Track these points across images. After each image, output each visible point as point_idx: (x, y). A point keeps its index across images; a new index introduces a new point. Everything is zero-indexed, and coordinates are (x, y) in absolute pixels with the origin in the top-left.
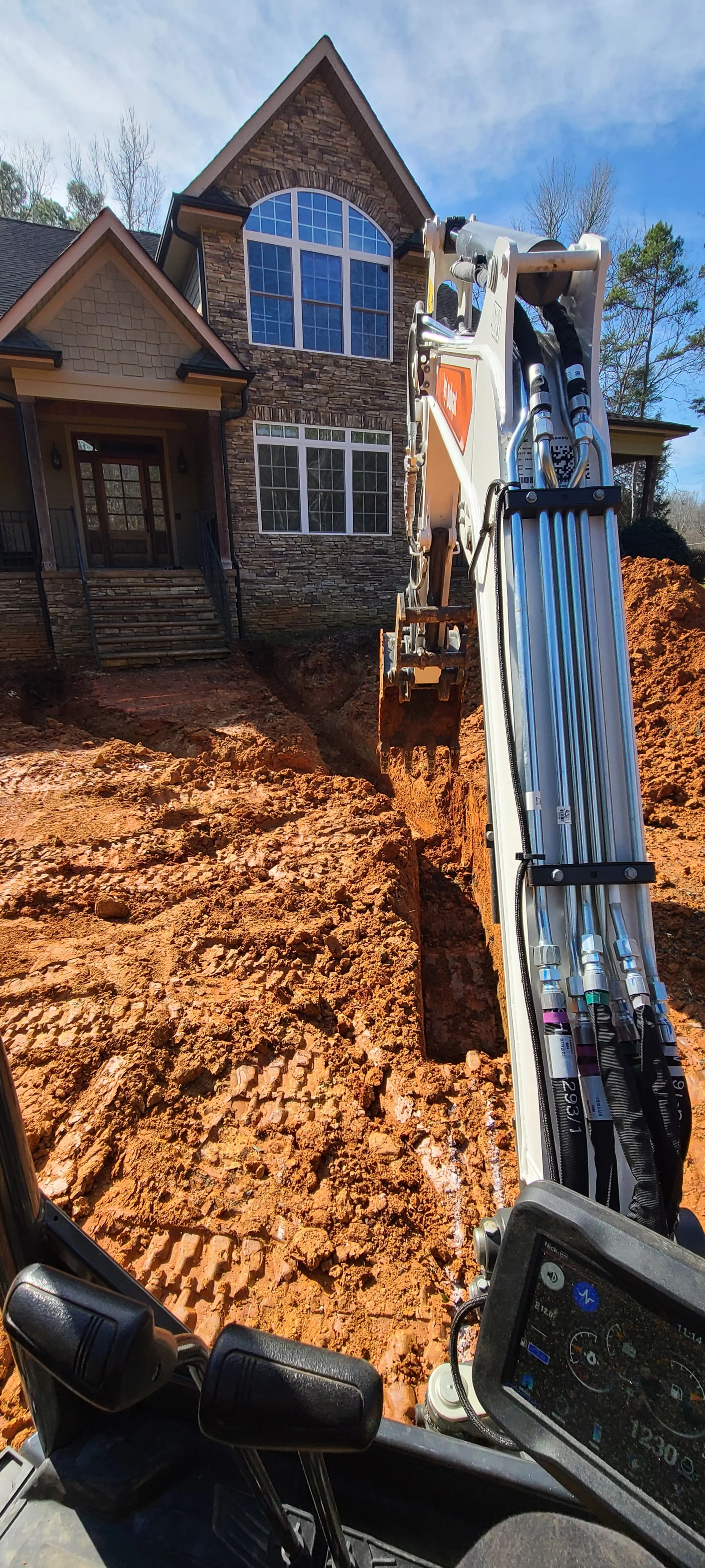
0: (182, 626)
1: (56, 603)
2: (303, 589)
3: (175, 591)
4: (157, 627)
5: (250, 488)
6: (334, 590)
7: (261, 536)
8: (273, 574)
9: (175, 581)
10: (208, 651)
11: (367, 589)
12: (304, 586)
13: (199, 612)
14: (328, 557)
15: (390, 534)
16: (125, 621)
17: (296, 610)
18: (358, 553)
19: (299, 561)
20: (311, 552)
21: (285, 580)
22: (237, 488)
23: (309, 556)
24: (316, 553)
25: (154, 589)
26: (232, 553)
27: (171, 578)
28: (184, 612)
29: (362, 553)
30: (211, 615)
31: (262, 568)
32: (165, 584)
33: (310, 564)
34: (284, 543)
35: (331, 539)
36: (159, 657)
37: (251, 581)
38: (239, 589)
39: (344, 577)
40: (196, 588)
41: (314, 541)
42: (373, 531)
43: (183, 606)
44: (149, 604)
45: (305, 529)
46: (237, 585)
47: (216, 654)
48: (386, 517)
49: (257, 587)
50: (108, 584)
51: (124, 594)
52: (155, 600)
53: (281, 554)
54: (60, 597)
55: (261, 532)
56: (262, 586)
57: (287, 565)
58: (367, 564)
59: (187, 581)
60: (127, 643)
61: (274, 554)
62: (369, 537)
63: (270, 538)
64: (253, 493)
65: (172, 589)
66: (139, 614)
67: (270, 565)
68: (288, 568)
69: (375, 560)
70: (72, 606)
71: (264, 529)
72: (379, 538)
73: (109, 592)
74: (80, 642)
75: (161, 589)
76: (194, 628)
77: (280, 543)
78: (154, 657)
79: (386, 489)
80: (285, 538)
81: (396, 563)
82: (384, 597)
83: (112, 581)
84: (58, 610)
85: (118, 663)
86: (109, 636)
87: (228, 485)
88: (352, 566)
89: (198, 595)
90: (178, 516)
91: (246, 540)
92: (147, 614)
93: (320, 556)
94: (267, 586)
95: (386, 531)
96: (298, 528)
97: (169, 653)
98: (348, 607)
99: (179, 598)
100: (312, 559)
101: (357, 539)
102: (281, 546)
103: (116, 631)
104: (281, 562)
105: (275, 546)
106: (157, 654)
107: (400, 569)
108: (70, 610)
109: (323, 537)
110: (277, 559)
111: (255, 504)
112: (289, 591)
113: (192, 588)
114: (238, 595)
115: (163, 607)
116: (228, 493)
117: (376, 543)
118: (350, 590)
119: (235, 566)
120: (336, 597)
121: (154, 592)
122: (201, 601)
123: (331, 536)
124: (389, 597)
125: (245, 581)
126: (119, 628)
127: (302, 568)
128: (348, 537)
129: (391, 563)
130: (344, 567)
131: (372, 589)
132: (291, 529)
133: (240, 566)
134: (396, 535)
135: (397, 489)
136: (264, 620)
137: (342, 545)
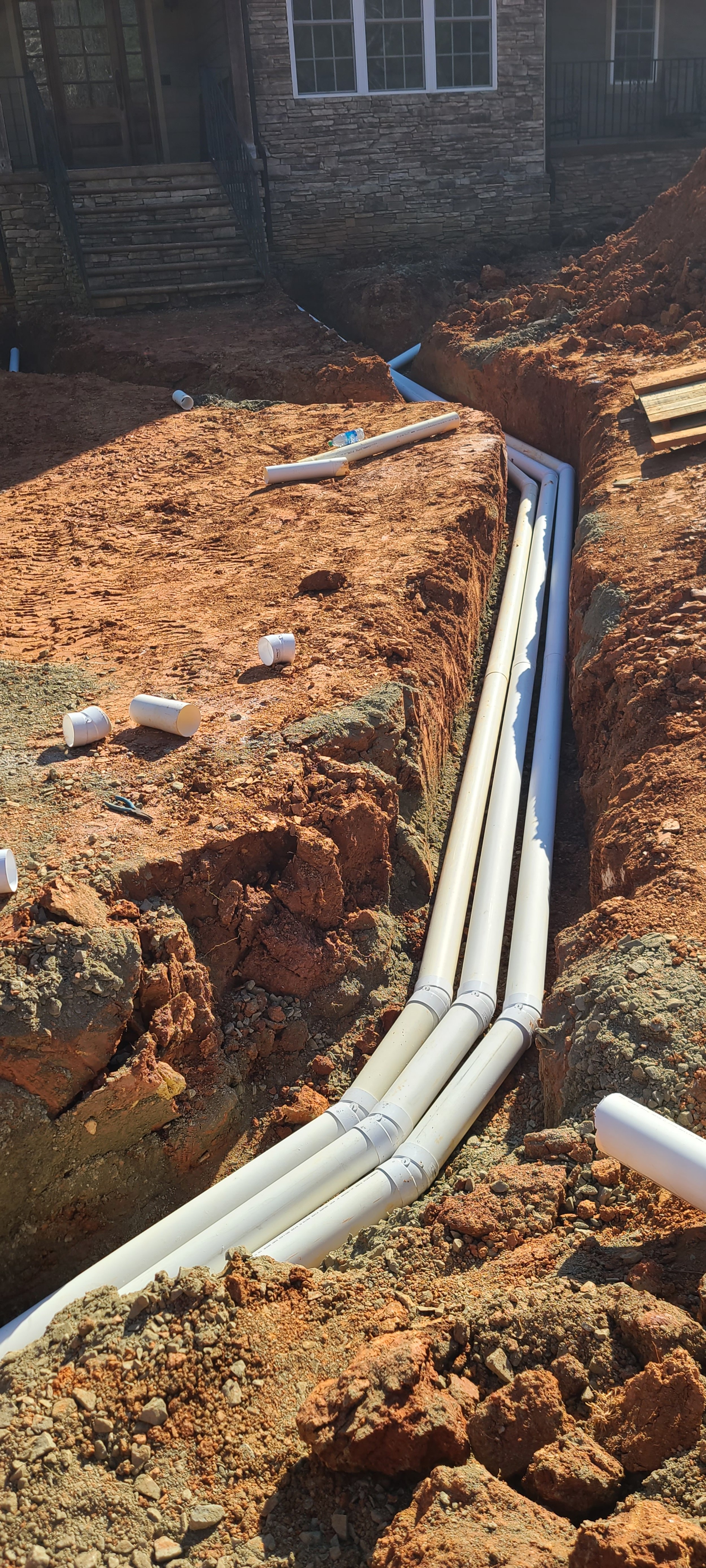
0: (194, 248)
1: (14, 222)
2: (362, 187)
3: (177, 197)
4: (160, 250)
5: (279, 25)
6: (408, 186)
7: (297, 102)
8: (315, 166)
9: (175, 182)
10: (233, 283)
11: (458, 182)
12: (363, 182)
13: (214, 227)
14: (398, 132)
15: (495, 86)
16: (115, 243)
17: (351, 222)
18: (444, 122)
19: (354, 141)
20: (372, 125)
21: (333, 175)
22: (259, 26)
23: (369, 132)
24: (378, 125)
25: (149, 195)
26: (256, 131)
27: (170, 176)
28: (195, 228)
29: (451, 122)
30: (231, 231)
31: (300, 156)
32: (163, 186)
33: (371, 146)
34: (331, 112)
35: (402, 101)
36: (169, 293)
37: (283, 179)
38: (267, 192)
39: (423, 164)
40: (207, 191)
41: (377, 105)
42: (466, 83)
43: (191, 219)
44: (145, 218)
45: (363, 87)
46: (265, 184)
47: (243, 286)
48: (487, 60)
49: (293, 187)
50: (83, 189)
51: (107, 204)
52: (151, 211)
53: (327, 132)
54: (18, 213)
55: (296, 96)
56: (300, 186)
57: (336, 148)
58: (459, 139)
59: (192, 181)
60: (123, 273)
61: (316, 132)
62: (462, 94)
63: (310, 104)
64: (283, 32)
65: (174, 194)
66: (133, 232)
67: (311, 149)
68: (339, 154)
69: (471, 132)
70: (35, 226)
71: (300, 91)
72: (476, 96)
73: (87, 201)
74: (48, 282)
75: (158, 194)
76: (210, 251)
77: (324, 112)
78: (161, 293)
79: (487, 11)
80: (333, 104)
81: (503, 136)
82: (486, 195)
83: (88, 184)
84: (17, 233)
85: (115, 303)
86: (99, 264)
87: (247, 22)
88: (434, 143)
89: (211, 202)
90: (166, 80)
91: (275, 111)
92: (144, 232)
93: (387, 131)
94: (307, 186)
95: (487, 82)
96: (351, 85)
97: (180, 287)
98: (430, 214)
99: (186, 207)
100: (376, 136)
101: (443, 99)
102: (326, 117)
103: (105, 258)
104: (327, 144)
105: (319, 118)
106: (165, 288)
107: (510, 145)
108: (33, 232)
109: (389, 98)
110: (321, 140)
111: (286, 49)
112: (341, 192)
113: (201, 191)
114: (267, 201)
115: (163, 222)
116: (247, 34)
117: (472, 103)
118: (433, 186)
119: (261, 154)
120: (411, 198)
121: (150, 200)
122: (215, 211)
123: (402, 96)
124: (493, 194)
125: (276, 178)
126: (109, 253)
127: (359, 152)
128: (428, 95)
129: (497, 136)
130: (424, 147)
131: (466, 181)
132: (342, 89)
133: (268, 154)
134: (504, 89)
135: (504, 10)
136: (304, 241)
137: (420, 111)
